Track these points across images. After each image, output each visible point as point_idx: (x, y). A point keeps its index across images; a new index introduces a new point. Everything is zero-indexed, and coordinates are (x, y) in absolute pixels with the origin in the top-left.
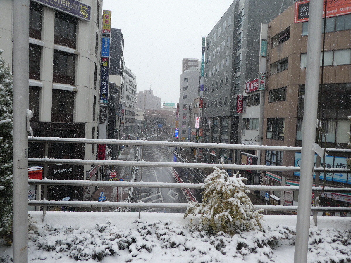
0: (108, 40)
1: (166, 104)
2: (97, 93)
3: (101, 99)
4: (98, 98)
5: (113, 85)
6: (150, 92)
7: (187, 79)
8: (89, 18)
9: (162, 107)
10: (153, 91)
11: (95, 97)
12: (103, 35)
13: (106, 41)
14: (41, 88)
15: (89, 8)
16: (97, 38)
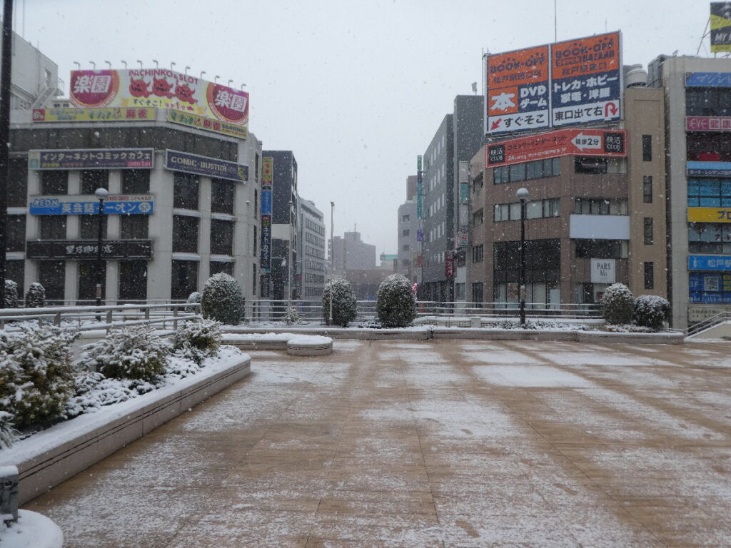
0: (270, 193)
1: (387, 258)
2: (257, 260)
3: (262, 267)
4: (258, 265)
5: (278, 242)
6: (354, 236)
7: (408, 216)
8: (247, 180)
9: (378, 263)
10: (359, 234)
11: (254, 265)
12: (264, 188)
13: (267, 194)
14: (199, 262)
15: (247, 168)
16: (256, 195)
